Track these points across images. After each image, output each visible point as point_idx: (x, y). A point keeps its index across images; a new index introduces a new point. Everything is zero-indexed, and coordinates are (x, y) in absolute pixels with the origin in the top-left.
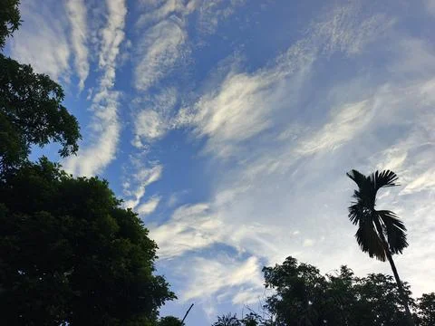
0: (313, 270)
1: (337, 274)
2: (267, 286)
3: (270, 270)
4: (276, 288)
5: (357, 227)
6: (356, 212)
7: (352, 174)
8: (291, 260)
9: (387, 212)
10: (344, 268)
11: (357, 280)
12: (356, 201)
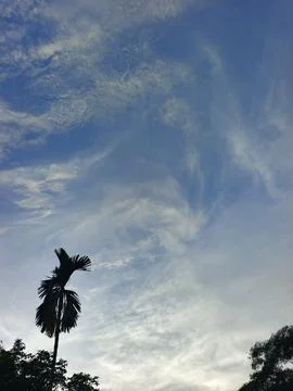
1: (9, 347)
5: (42, 301)
6: (47, 285)
7: (59, 252)
9: (73, 293)
10: (18, 342)
11: (23, 355)
12: (51, 275)
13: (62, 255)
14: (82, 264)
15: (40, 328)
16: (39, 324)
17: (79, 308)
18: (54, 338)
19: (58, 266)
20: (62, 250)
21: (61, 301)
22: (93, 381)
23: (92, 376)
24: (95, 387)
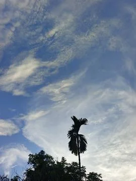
0: (51, 158)
1: (60, 161)
2: (29, 163)
3: (32, 156)
4: (33, 164)
5: (70, 140)
6: (70, 133)
8: (42, 152)
9: (82, 135)
11: (67, 164)
12: (72, 128)
13: (74, 119)
14: (84, 122)
15: (71, 152)
16: (70, 150)
17: (86, 142)
18: (78, 156)
19: (74, 124)
20: (74, 117)
21: (78, 139)
22: (99, 176)
23: (98, 174)
24: (101, 179)
